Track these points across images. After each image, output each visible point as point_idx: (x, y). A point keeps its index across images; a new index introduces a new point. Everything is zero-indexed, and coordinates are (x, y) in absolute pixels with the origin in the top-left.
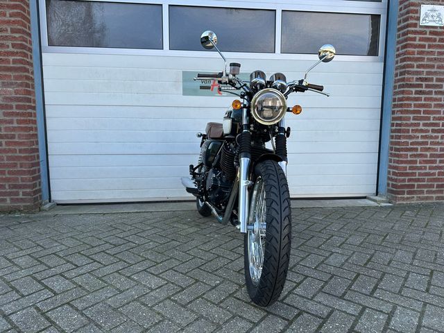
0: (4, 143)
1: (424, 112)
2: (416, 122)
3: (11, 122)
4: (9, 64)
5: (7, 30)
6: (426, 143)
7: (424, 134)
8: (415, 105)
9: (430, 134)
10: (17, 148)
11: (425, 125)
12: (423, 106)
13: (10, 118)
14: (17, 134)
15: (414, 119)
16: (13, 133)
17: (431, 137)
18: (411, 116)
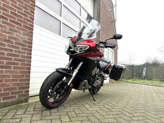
0: (19, 64)
3: (24, 53)
4: (28, 25)
5: (29, 10)
10: (26, 67)
13: (24, 51)
14: (26, 59)
16: (24, 59)
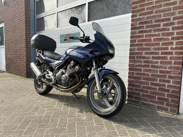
0: (23, 59)
1: (146, 45)
2: (139, 51)
6: (148, 66)
7: (146, 60)
8: (138, 40)
9: (151, 60)
11: (146, 53)
12: (144, 40)
15: (138, 49)
17: (152, 62)
18: (136, 48)
